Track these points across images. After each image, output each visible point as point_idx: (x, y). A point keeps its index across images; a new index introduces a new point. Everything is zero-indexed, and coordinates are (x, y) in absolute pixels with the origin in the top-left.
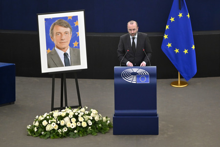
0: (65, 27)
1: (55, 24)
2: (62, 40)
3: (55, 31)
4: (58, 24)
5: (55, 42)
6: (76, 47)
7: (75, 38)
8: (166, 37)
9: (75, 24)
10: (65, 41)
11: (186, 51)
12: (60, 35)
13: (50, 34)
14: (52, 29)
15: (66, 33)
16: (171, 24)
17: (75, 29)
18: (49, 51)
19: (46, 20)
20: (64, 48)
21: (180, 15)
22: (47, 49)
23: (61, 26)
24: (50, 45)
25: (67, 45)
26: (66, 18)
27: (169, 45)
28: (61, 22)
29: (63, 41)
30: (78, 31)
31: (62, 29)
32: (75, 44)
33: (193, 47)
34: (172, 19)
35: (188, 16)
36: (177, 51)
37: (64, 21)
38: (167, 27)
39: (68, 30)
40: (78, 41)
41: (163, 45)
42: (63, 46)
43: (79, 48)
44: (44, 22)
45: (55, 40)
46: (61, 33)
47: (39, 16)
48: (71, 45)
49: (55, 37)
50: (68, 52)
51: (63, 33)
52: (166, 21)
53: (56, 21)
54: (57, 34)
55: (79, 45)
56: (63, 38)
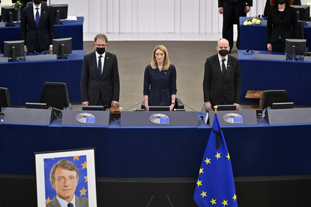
0: (70, 170)
1: (57, 166)
2: (66, 186)
3: (57, 175)
4: (61, 166)
5: (57, 190)
6: (83, 196)
7: (83, 184)
8: (199, 183)
9: (82, 166)
10: (69, 188)
11: (225, 203)
12: (63, 180)
13: (51, 179)
14: (53, 173)
15: (71, 177)
16: (206, 167)
17: (83, 173)
18: (49, 200)
19: (45, 160)
20: (68, 198)
21: (218, 156)
22: (46, 199)
23: (65, 168)
24: (50, 193)
25: (71, 193)
26: (71, 158)
27: (204, 194)
28: (64, 163)
29: (67, 188)
30: (86, 175)
31: (66, 173)
32: (83, 192)
33: (235, 197)
34: (208, 161)
35: (228, 157)
36: (213, 202)
37: (69, 162)
38: (201, 171)
39: (74, 173)
40: (86, 188)
41: (195, 194)
42: (67, 195)
43: (87, 197)
44: (43, 163)
45: (57, 186)
46: (65, 178)
47: (36, 155)
48: (77, 193)
49: (56, 182)
50: (73, 202)
51: (67, 178)
52: (199, 163)
53: (59, 162)
54: (60, 178)
55: (87, 193)
56: (67, 184)
